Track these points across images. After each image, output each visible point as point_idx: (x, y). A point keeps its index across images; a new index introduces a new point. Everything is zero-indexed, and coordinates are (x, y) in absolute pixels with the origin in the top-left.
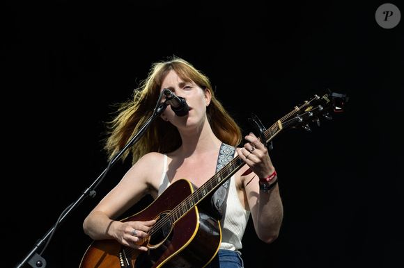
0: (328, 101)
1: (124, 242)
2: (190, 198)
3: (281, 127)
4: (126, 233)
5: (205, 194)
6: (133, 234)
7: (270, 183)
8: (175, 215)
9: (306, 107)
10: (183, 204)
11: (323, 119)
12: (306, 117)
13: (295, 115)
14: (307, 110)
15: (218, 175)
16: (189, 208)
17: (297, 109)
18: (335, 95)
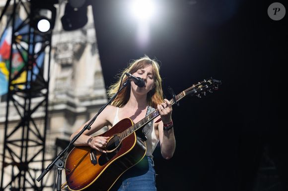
0: (211, 83)
1: (94, 147)
2: (132, 128)
3: (185, 95)
4: (96, 142)
5: (140, 126)
6: (100, 143)
7: (169, 127)
8: (123, 136)
9: (199, 85)
10: (128, 130)
11: (207, 92)
12: (199, 90)
13: (192, 89)
14: (200, 87)
15: (148, 117)
16: (131, 132)
17: (194, 86)
18: (215, 81)
